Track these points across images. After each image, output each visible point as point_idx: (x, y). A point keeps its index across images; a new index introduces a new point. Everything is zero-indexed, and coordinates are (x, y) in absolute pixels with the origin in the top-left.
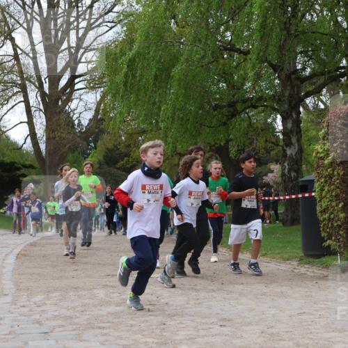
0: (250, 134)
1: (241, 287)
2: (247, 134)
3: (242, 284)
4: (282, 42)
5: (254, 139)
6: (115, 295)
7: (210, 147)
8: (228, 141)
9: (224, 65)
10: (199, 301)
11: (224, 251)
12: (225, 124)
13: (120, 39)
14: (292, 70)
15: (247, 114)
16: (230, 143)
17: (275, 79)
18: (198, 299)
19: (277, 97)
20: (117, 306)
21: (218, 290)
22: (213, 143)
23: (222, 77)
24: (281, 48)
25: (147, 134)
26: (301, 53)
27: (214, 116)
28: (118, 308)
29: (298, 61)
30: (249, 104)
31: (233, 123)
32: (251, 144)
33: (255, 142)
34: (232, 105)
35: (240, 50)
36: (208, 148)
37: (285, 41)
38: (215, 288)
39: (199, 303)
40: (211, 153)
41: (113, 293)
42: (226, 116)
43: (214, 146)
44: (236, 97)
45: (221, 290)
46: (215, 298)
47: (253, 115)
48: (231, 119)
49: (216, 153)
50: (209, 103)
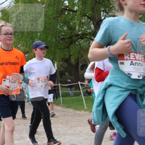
0: (81, 52)
1: (80, 128)
2: (80, 52)
3: (81, 126)
4: (93, 6)
5: (83, 55)
6: (17, 135)
7: (62, 59)
8: (70, 56)
9: (65, 18)
10: (59, 136)
11: (71, 110)
12: (68, 47)
13: (12, 6)
14: (99, 20)
15: (79, 42)
16: (72, 57)
17: (91, 24)
18: (59, 135)
19: (92, 33)
20: (18, 140)
21: (69, 130)
22: (63, 57)
23: (65, 24)
24: (93, 9)
25: (29, 53)
26: (103, 11)
27: (62, 44)
28: (19, 142)
29: (102, 15)
30: (79, 37)
31: (72, 47)
32: (82, 57)
33: (84, 56)
34: (70, 38)
35: (73, 10)
36: (61, 59)
37: (95, 5)
38: (67, 129)
39: (60, 137)
40: (63, 62)
41: (16, 134)
42: (68, 43)
43: (63, 58)
44: (72, 34)
45: (70, 130)
46: (68, 134)
47: (82, 43)
48: (71, 45)
49: (65, 62)
50: (59, 37)
